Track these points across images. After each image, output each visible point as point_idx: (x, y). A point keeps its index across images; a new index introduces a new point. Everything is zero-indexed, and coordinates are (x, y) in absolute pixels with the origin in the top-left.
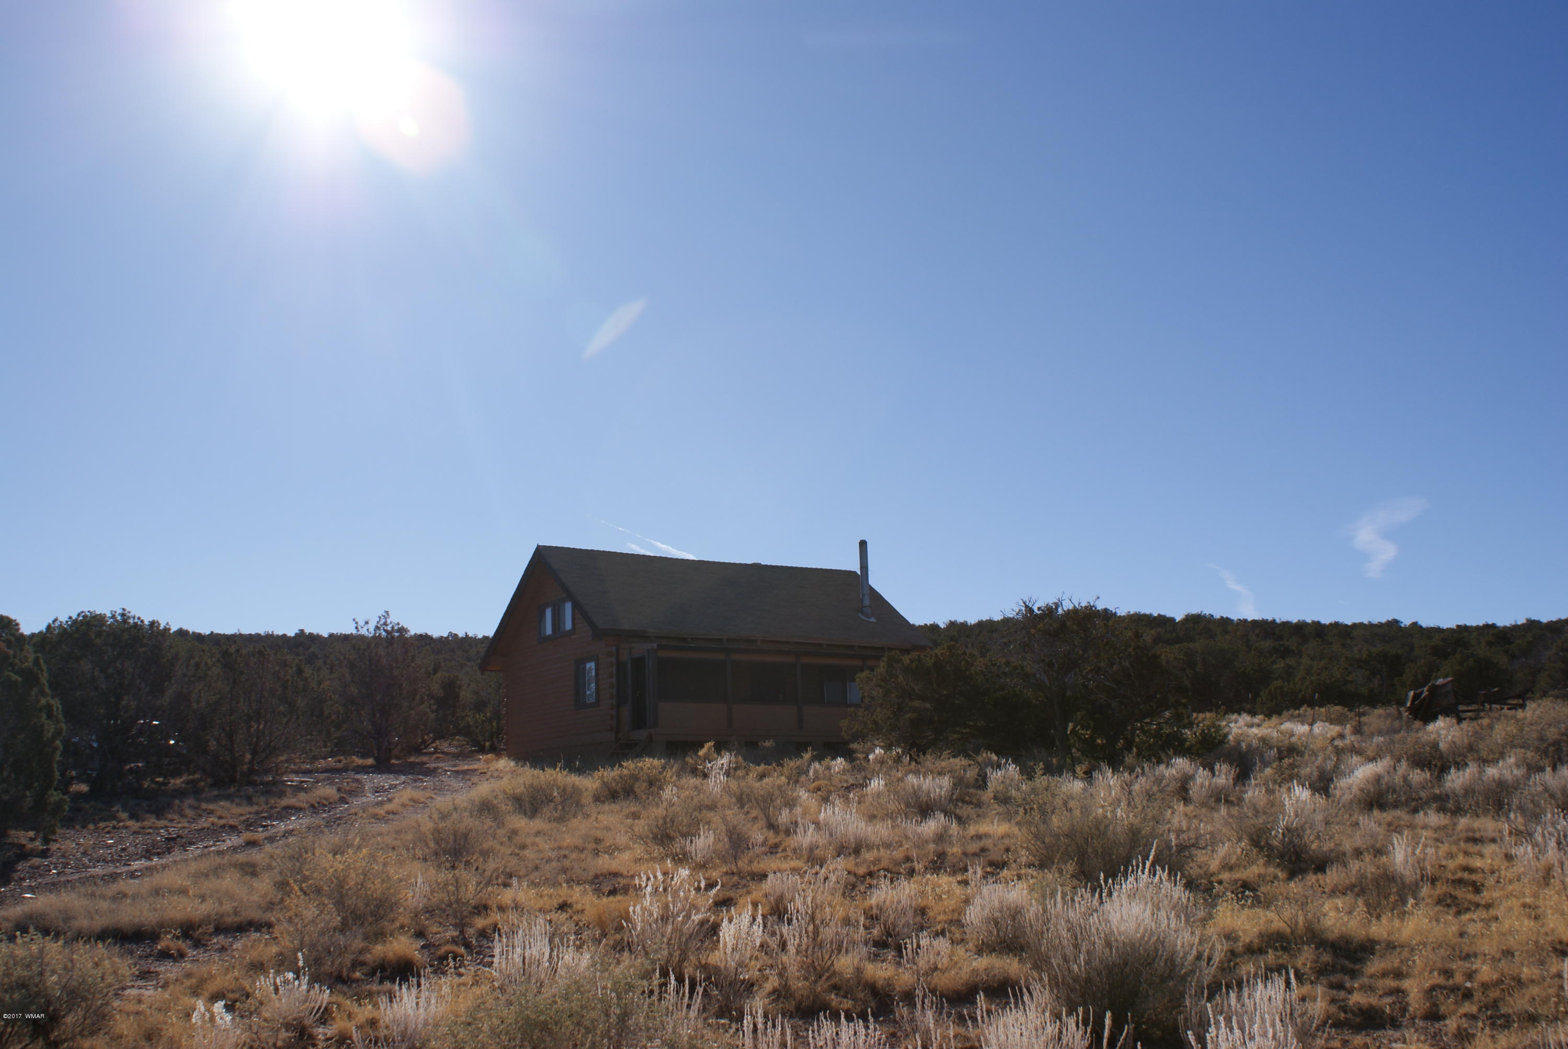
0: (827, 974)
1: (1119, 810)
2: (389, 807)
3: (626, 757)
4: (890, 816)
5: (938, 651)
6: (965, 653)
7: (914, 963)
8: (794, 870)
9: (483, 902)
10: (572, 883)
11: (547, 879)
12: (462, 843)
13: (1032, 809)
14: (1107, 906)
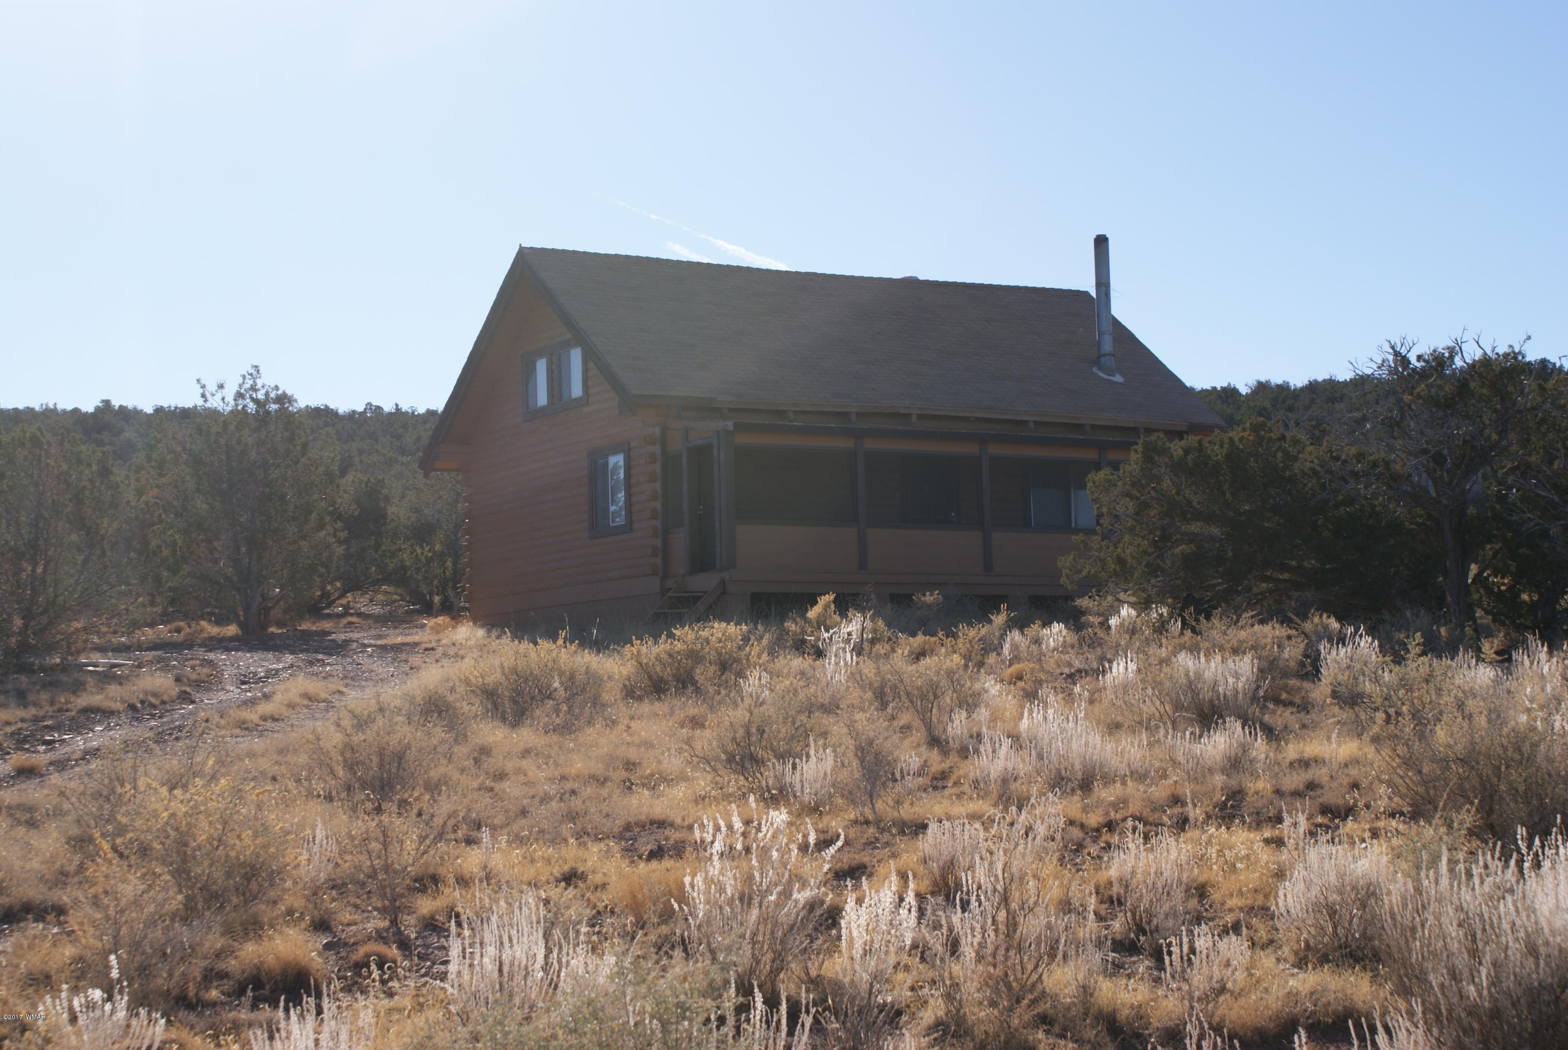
0: (1030, 997)
1: (1558, 717)
2: (266, 708)
3: (680, 621)
4: (1147, 725)
5: (1235, 434)
6: (1283, 438)
7: (1186, 980)
8: (974, 817)
9: (431, 870)
10: (585, 838)
11: (542, 831)
12: (394, 770)
13: (1398, 714)
14: (1532, 882)
